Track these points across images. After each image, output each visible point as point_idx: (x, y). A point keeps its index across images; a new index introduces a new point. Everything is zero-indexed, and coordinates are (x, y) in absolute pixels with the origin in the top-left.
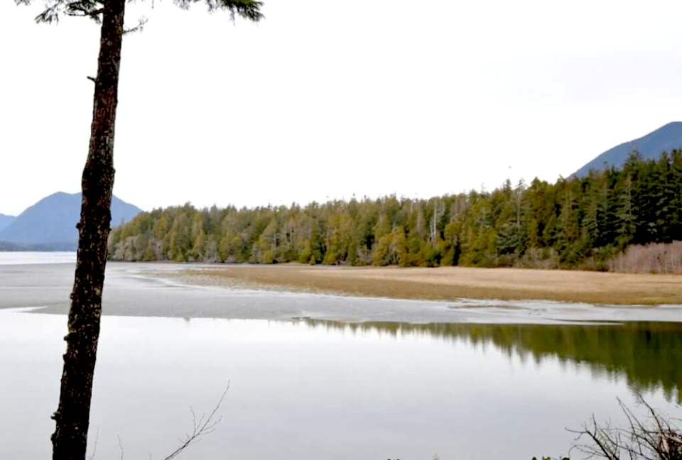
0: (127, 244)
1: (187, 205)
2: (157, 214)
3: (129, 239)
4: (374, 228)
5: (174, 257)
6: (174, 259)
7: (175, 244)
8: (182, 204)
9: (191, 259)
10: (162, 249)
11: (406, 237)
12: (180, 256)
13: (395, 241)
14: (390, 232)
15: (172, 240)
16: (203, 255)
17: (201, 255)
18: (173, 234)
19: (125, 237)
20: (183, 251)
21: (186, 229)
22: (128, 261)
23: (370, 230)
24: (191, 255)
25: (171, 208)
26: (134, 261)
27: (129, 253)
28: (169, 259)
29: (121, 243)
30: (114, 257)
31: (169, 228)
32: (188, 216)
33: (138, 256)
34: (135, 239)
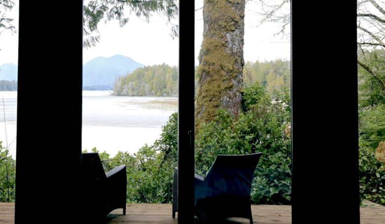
0: (129, 86)
1: (164, 64)
2: (147, 69)
3: (130, 83)
4: (267, 77)
5: (156, 93)
6: (155, 95)
7: (156, 87)
8: (161, 64)
9: (164, 94)
10: (149, 89)
11: (285, 82)
12: (159, 93)
13: (278, 84)
14: (276, 80)
15: (155, 83)
16: (172, 92)
17: (170, 93)
18: (155, 81)
19: (128, 82)
20: (161, 90)
21: (163, 77)
22: (129, 96)
23: (265, 78)
24: (165, 92)
25: (155, 66)
26: (133, 96)
27: (130, 92)
28: (153, 95)
29: (126, 85)
30: (122, 93)
31: (153, 77)
32: (164, 70)
33: (135, 93)
34: (134, 83)
